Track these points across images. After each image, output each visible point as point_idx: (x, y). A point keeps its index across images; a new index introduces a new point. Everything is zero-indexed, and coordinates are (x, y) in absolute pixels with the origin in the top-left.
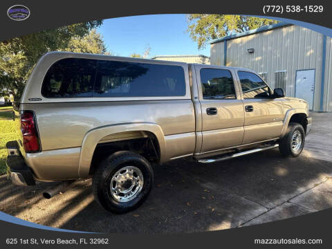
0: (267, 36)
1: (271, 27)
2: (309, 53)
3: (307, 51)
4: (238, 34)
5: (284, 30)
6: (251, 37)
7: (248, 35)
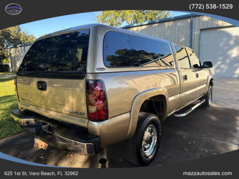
0: (155, 27)
1: (158, 21)
2: (182, 40)
3: (181, 39)
4: (135, 25)
5: (166, 24)
6: (144, 27)
7: (142, 25)
